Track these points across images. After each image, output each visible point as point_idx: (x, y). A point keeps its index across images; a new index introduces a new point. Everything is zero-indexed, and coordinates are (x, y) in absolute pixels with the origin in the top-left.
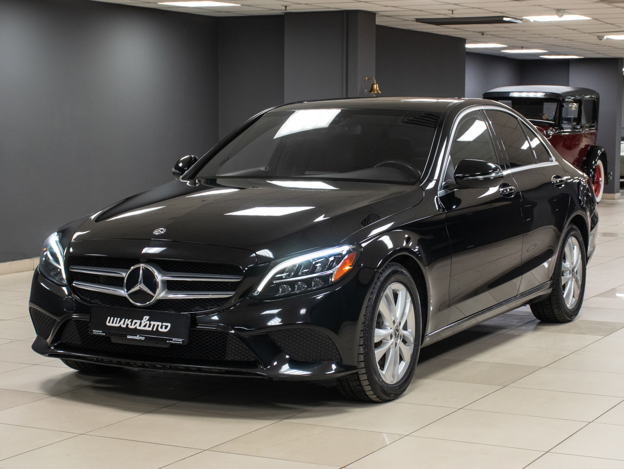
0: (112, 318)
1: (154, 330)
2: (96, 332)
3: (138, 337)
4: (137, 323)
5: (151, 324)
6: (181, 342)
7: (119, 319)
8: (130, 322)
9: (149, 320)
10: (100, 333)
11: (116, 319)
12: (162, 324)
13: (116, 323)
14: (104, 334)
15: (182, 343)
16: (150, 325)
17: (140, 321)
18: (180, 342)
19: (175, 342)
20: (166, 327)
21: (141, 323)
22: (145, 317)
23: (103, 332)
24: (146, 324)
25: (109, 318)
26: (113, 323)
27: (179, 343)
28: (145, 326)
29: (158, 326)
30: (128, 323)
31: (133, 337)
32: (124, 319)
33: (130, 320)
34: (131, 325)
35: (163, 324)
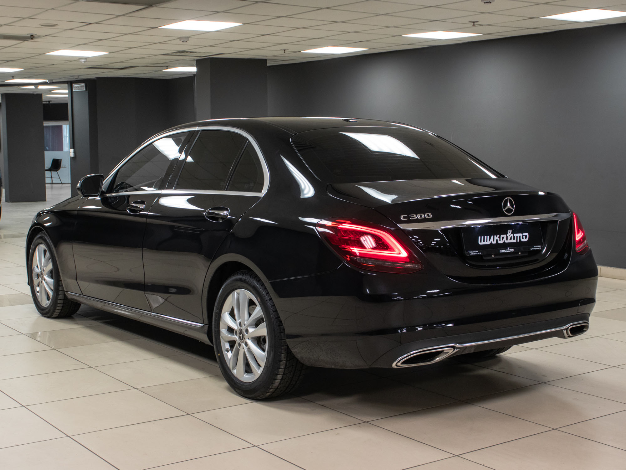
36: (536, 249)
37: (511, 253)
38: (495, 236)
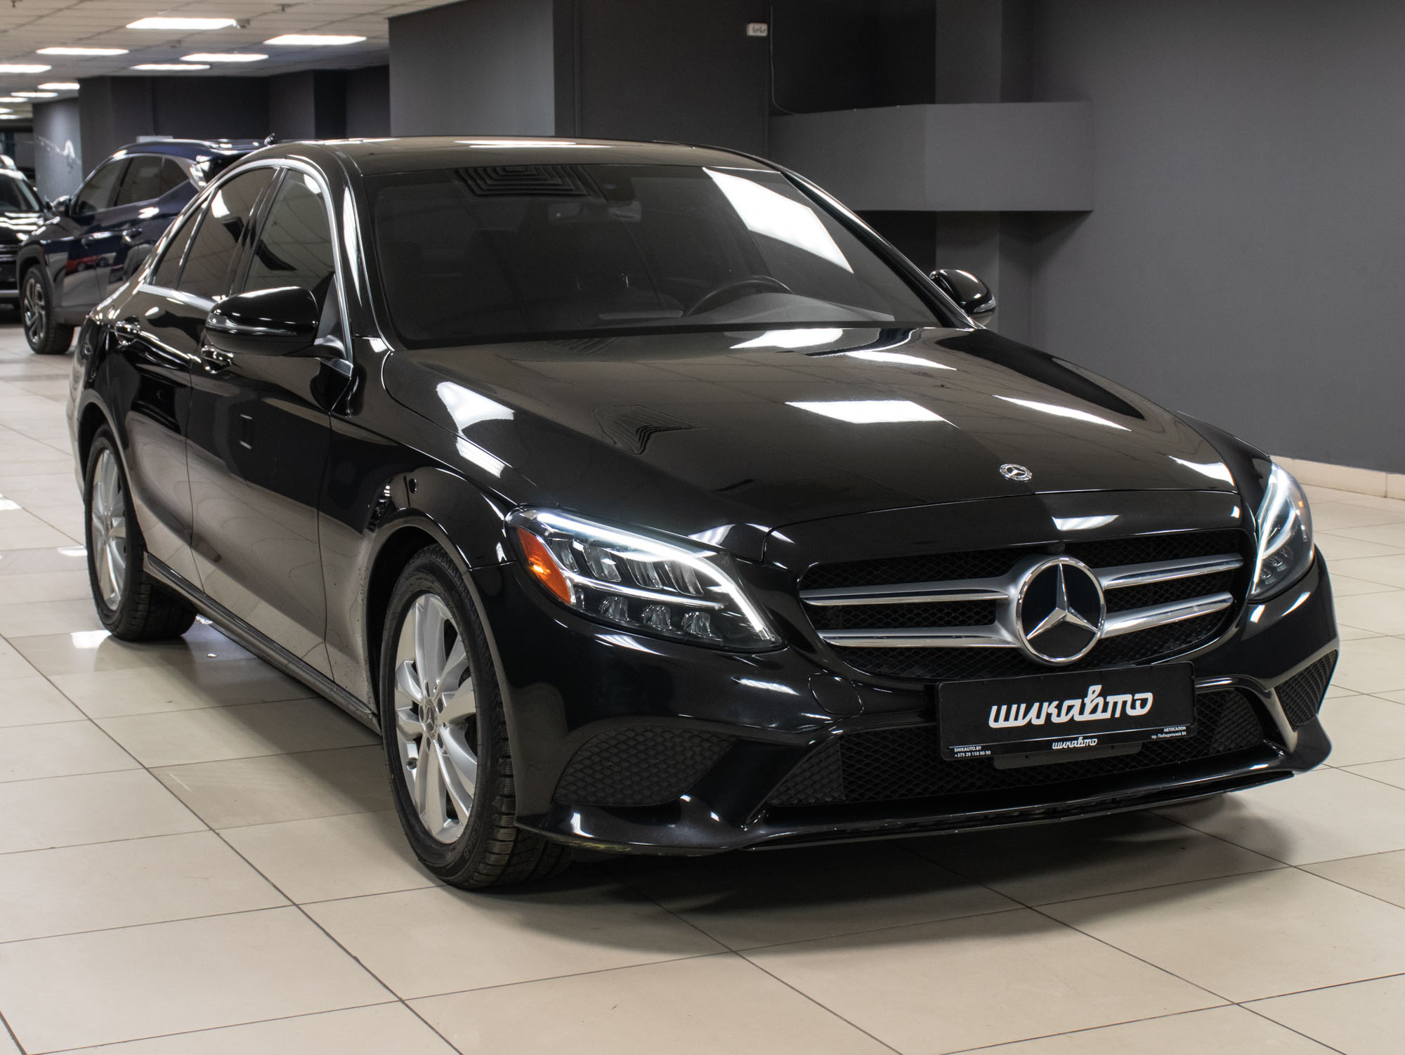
0: (1004, 708)
1: (1117, 715)
2: (962, 751)
3: (1080, 743)
4: (1075, 708)
5: (1108, 702)
6: (1184, 731)
7: (1023, 706)
8: (1055, 707)
9: (1103, 694)
10: (976, 751)
11: (1014, 707)
12: (1133, 696)
13: (1016, 719)
14: (988, 753)
15: (1185, 733)
16: (1106, 704)
17: (1080, 700)
18: (1181, 731)
19: (1170, 735)
20: (1144, 702)
21: (1083, 706)
22: (1091, 689)
23: (984, 749)
24: (1097, 706)
25: (994, 708)
26: (1007, 719)
27: (1180, 734)
28: (1094, 711)
29: (1125, 703)
30: (1049, 712)
31: (1069, 743)
32: (1036, 705)
33: (1055, 703)
34: (1059, 715)
35: (1135, 698)
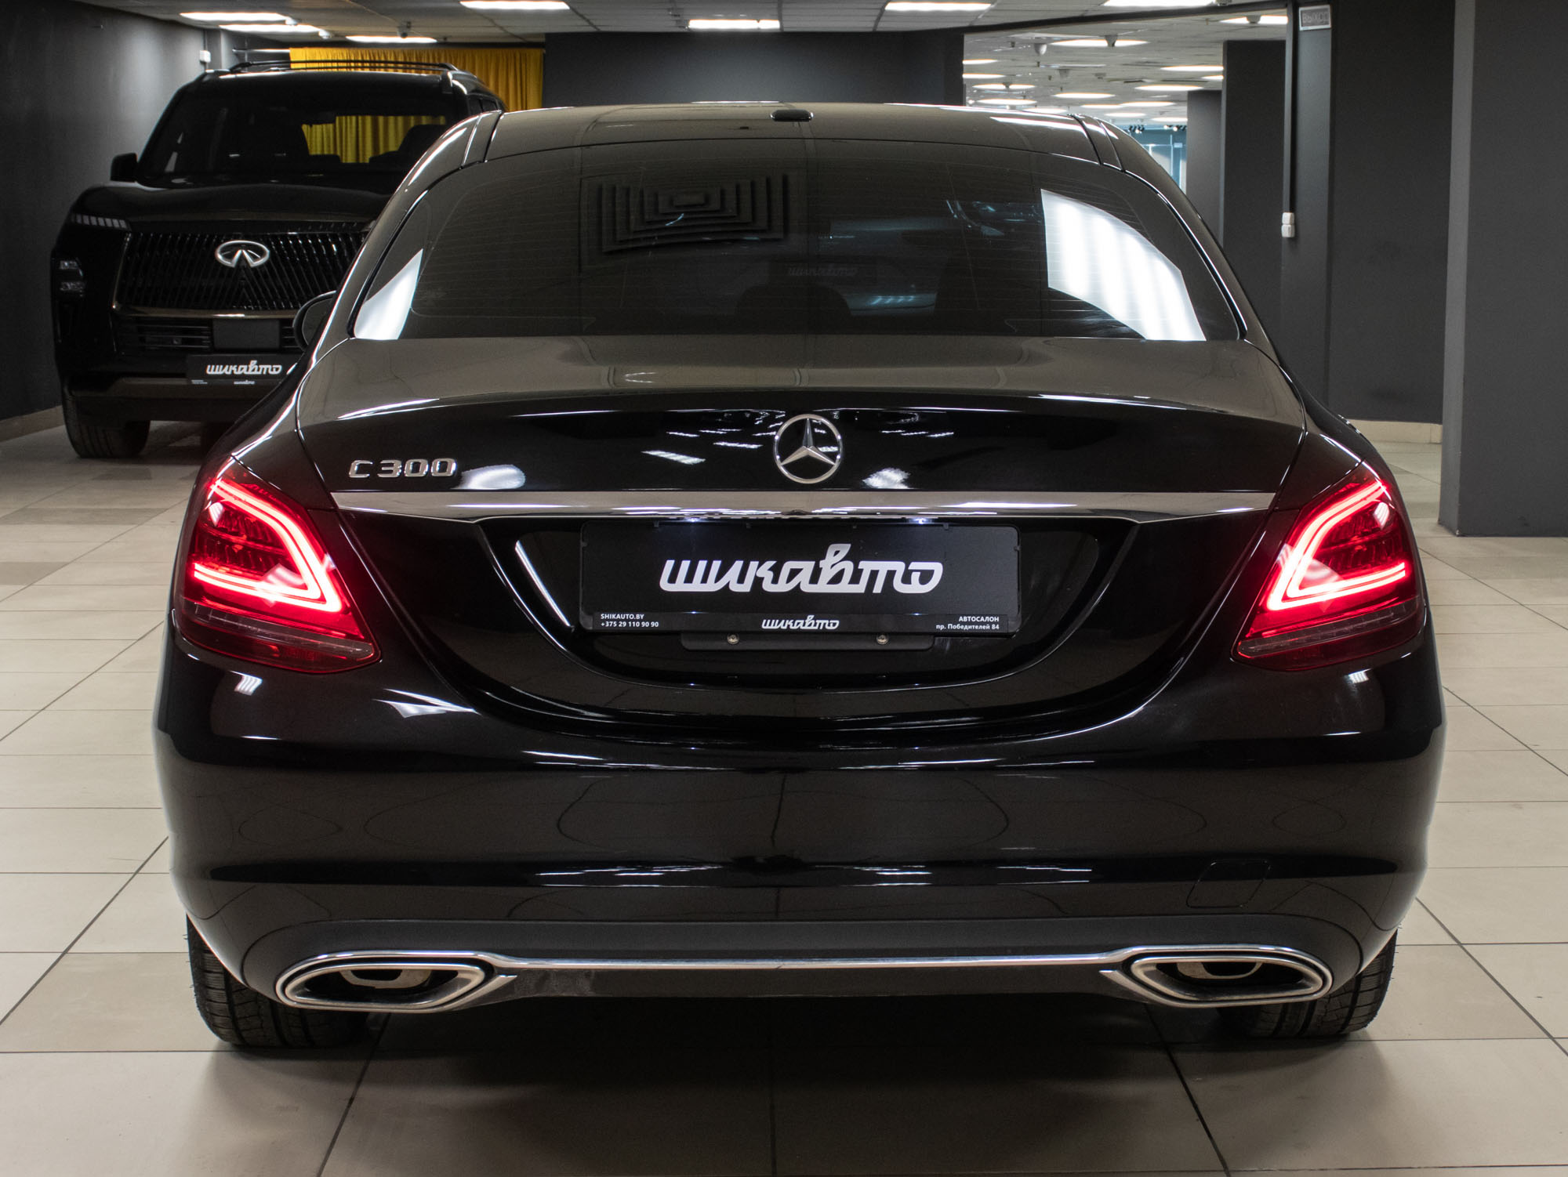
36: (966, 628)
37: (823, 633)
38: (754, 565)
